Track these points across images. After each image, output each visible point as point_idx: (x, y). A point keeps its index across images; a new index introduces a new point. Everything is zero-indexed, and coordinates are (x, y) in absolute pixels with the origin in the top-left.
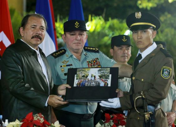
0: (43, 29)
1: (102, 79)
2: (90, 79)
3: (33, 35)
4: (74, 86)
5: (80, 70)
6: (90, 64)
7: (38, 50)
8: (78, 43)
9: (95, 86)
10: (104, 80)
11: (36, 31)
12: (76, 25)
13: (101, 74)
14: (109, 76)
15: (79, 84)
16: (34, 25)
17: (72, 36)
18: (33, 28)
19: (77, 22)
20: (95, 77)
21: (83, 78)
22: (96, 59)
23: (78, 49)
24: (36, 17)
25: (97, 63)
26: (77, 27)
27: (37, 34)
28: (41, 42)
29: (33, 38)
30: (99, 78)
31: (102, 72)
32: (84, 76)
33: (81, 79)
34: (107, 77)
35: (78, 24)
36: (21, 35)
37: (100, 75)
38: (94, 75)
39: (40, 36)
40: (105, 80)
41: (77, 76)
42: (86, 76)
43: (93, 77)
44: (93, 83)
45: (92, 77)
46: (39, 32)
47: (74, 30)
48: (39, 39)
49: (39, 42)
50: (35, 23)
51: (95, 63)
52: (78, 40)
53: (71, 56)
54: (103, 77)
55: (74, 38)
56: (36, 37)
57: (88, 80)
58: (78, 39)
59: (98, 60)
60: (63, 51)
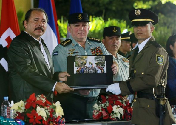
0: (45, 22)
1: (98, 66)
2: (88, 66)
3: (36, 27)
4: (74, 73)
5: (79, 58)
6: (94, 51)
7: (41, 40)
8: (82, 33)
9: (93, 72)
10: (100, 67)
11: (38, 23)
12: (79, 17)
13: (98, 61)
14: (104, 63)
15: (78, 71)
16: (37, 19)
17: (76, 27)
18: (36, 21)
19: (80, 15)
20: (92, 64)
21: (81, 65)
22: (98, 47)
23: (82, 39)
24: (38, 11)
25: (99, 51)
26: (80, 19)
27: (40, 26)
28: (43, 33)
29: (36, 29)
30: (96, 65)
31: (98, 59)
32: (82, 64)
33: (80, 66)
34: (103, 65)
35: (81, 16)
36: (25, 28)
37: (96, 62)
38: (91, 63)
39: (42, 28)
40: (102, 67)
41: (76, 64)
42: (84, 63)
43: (91, 65)
44: (91, 70)
45: (89, 64)
46: (41, 24)
47: (78, 22)
48: (41, 31)
49: (41, 34)
50: (37, 16)
51: (98, 50)
52: (81, 31)
53: (77, 45)
54: (100, 64)
55: (78, 29)
56: (38, 29)
57: (87, 68)
58: (81, 29)
59: (100, 48)
60: (69, 41)
